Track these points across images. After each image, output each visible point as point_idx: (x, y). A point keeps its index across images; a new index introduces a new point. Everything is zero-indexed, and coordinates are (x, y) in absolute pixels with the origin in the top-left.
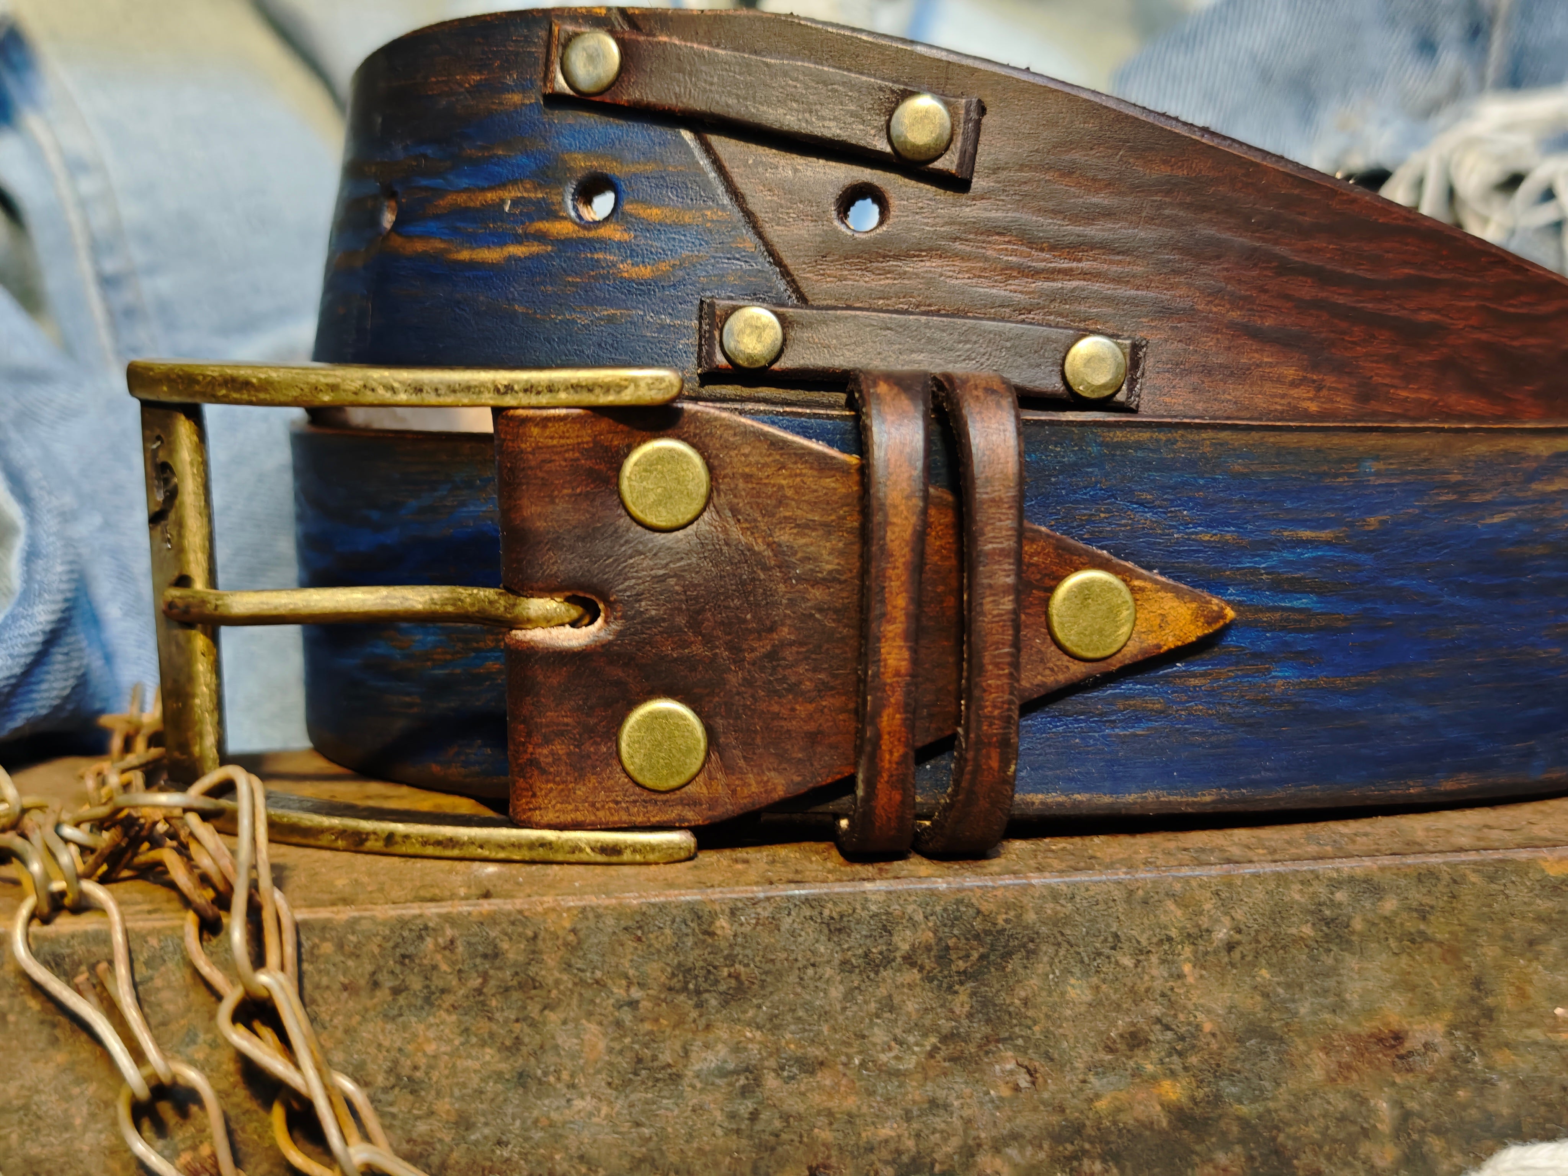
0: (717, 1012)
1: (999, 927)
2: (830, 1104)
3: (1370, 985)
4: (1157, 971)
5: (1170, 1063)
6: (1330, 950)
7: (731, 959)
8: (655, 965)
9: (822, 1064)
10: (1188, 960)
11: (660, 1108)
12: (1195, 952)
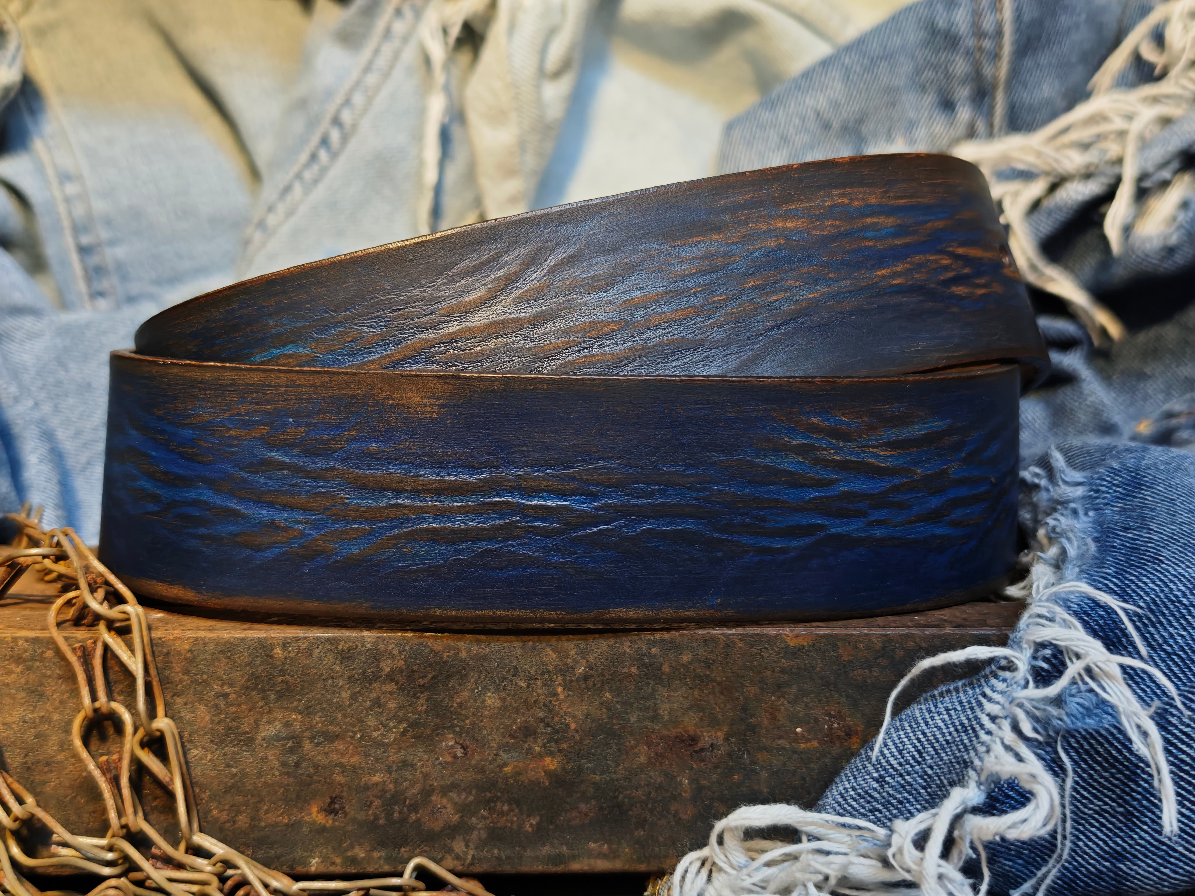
0: (276, 702)
1: (444, 660)
2: (343, 761)
3: (675, 706)
4: (540, 692)
5: (550, 747)
6: (649, 684)
7: (283, 672)
8: (239, 673)
9: (337, 736)
10: (560, 684)
11: (242, 757)
12: (564, 680)
